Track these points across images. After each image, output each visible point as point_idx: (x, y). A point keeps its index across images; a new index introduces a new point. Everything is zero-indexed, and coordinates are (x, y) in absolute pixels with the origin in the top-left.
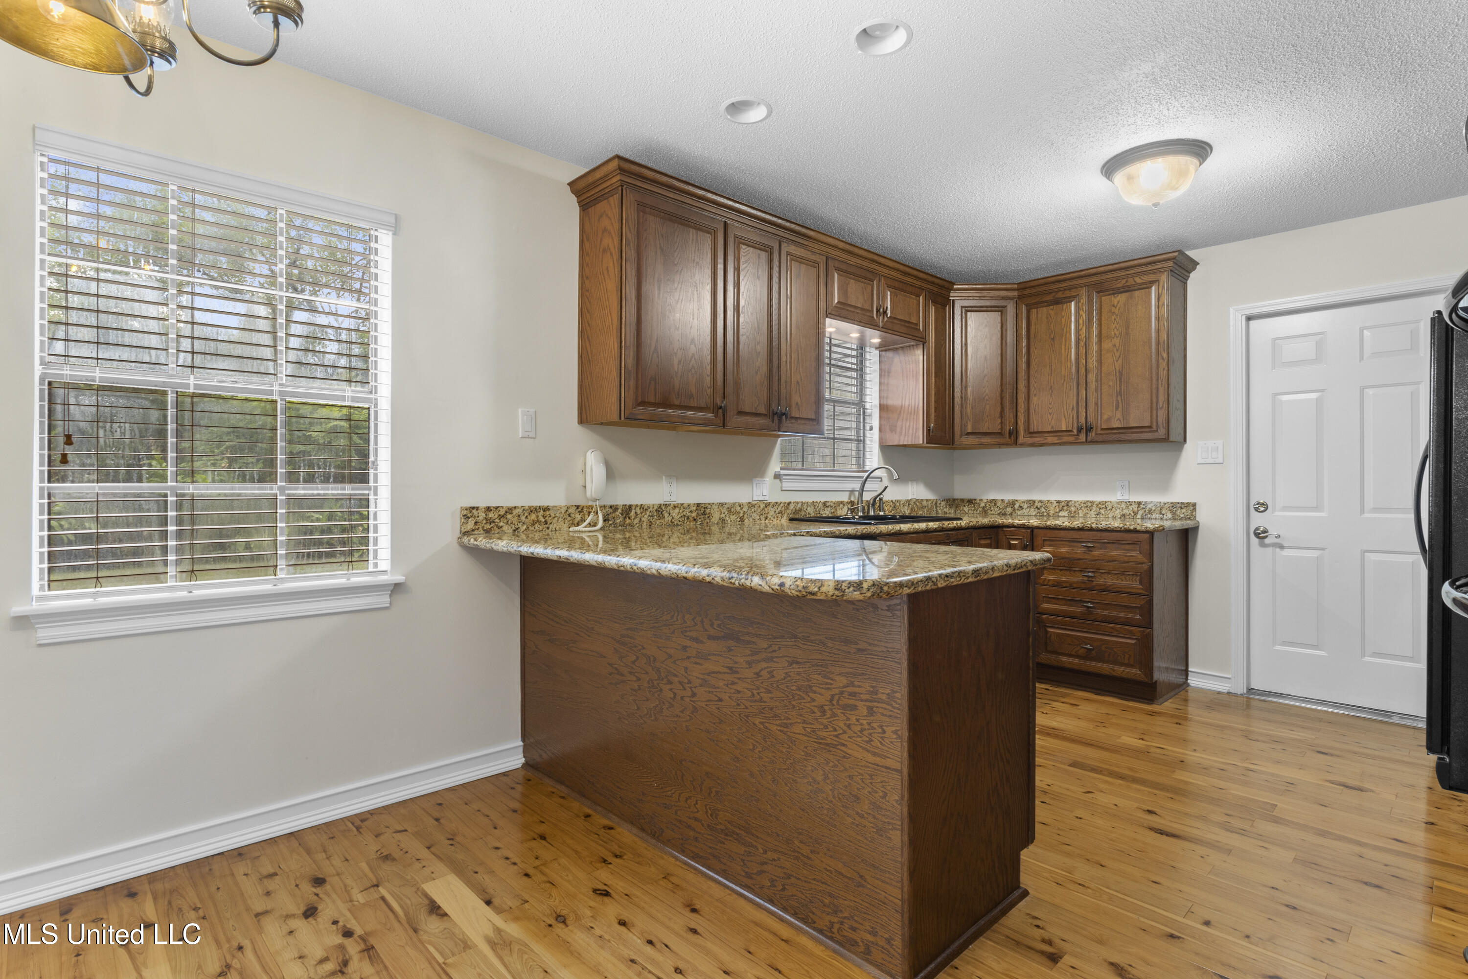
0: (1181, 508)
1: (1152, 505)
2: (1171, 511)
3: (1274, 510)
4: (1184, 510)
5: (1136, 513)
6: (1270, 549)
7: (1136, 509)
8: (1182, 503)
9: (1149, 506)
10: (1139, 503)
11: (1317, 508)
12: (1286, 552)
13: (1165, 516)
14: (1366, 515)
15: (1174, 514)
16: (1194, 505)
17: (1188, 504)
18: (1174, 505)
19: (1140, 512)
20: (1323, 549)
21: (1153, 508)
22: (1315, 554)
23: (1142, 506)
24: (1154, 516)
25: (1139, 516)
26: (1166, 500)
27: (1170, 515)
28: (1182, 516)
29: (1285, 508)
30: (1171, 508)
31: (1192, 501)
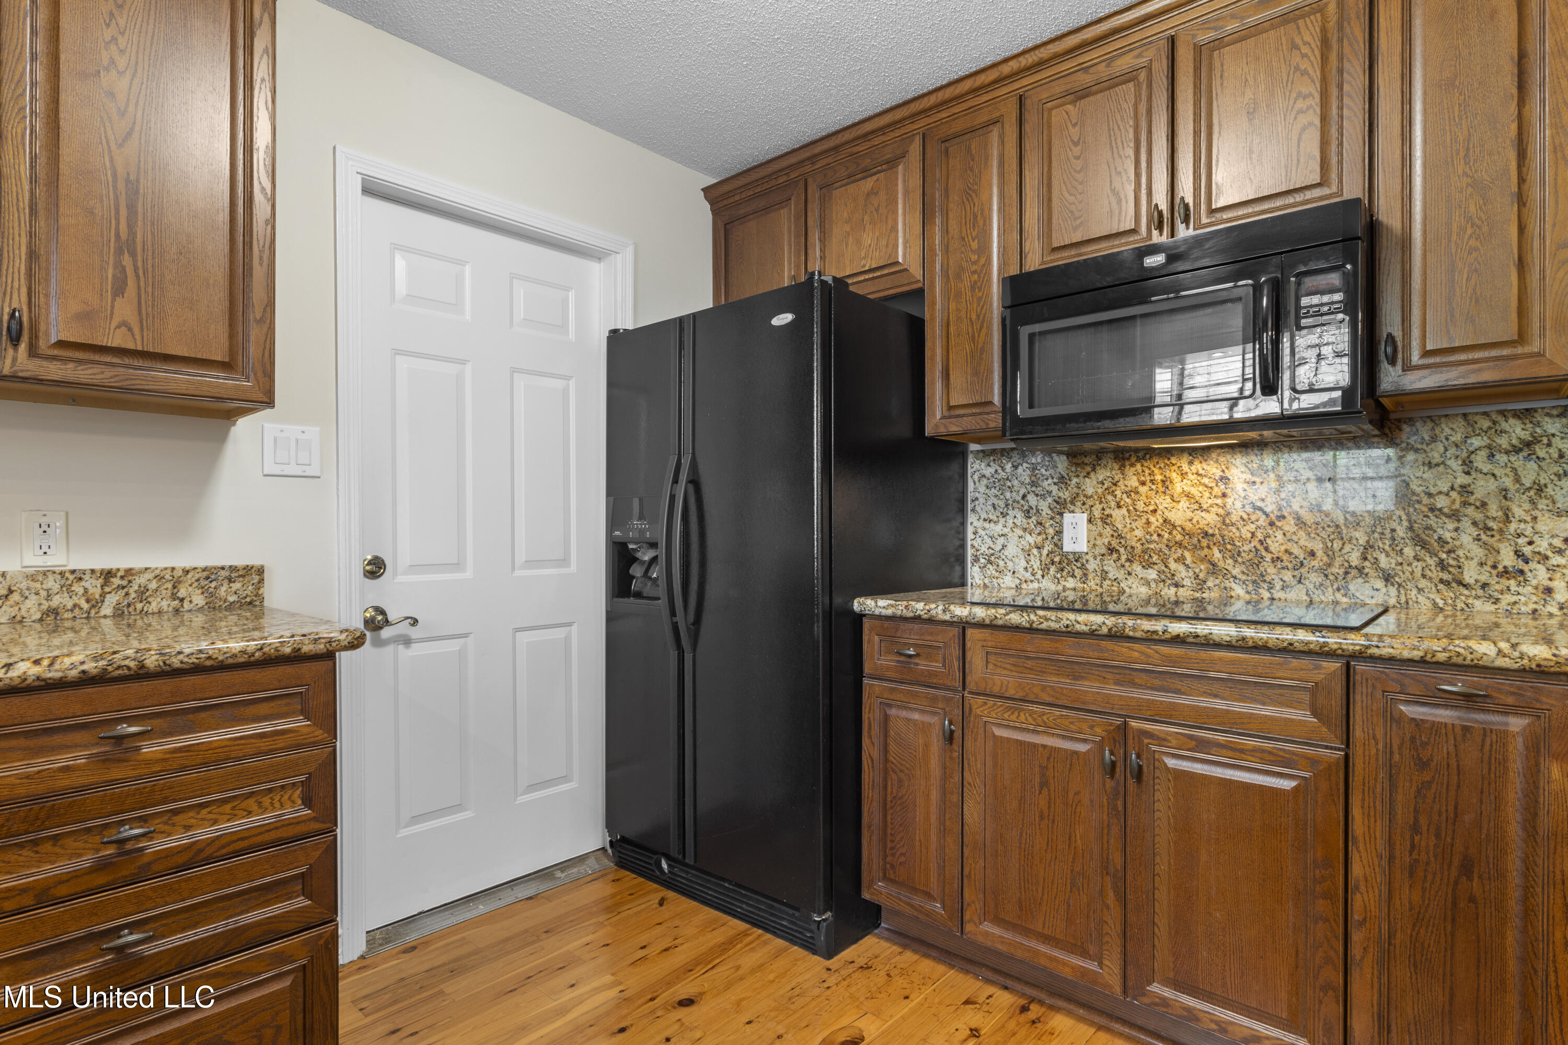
0: (230, 580)
1: (148, 576)
2: (204, 590)
3: (395, 574)
4: (237, 586)
5: (96, 604)
6: (390, 649)
7: (96, 592)
8: (233, 569)
9: (141, 580)
10: (108, 575)
11: (458, 566)
12: (417, 650)
13: (186, 605)
14: (518, 573)
15: (211, 595)
16: (260, 571)
17: (248, 569)
18: (210, 573)
19: (112, 600)
20: (465, 636)
21: (153, 585)
22: (453, 646)
23: (116, 581)
24: (154, 607)
25: (107, 610)
26: (188, 565)
27: (199, 600)
28: (232, 599)
29: (414, 568)
30: (203, 583)
31: (256, 562)
